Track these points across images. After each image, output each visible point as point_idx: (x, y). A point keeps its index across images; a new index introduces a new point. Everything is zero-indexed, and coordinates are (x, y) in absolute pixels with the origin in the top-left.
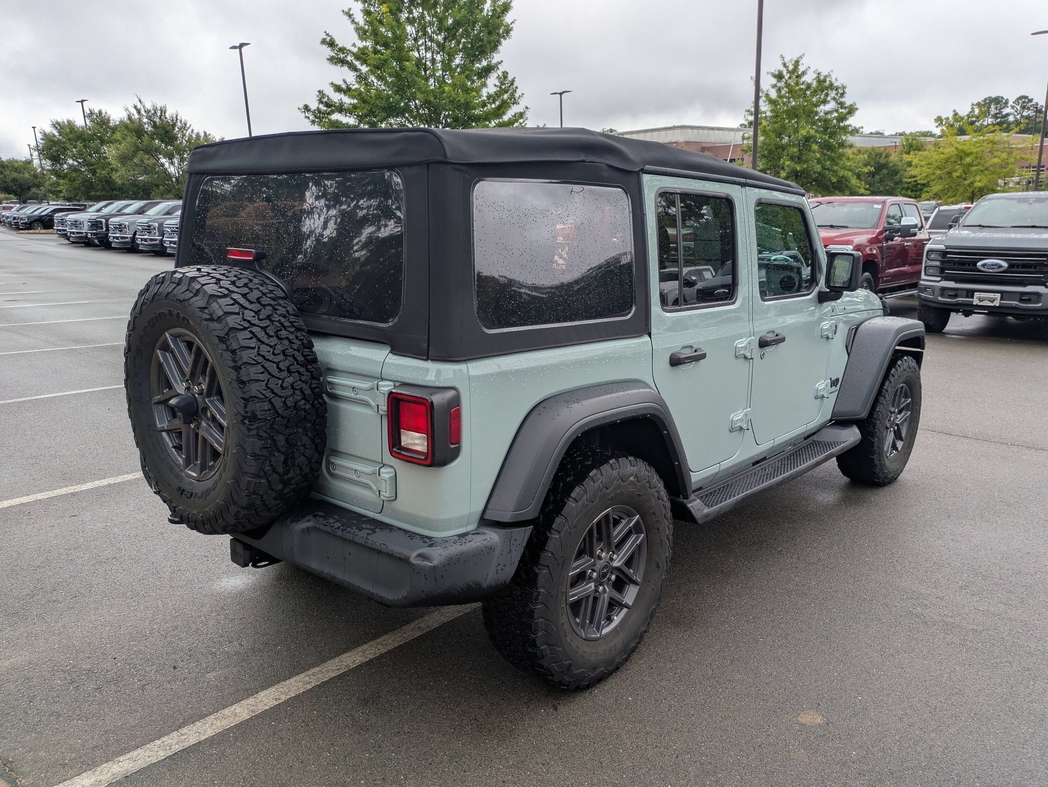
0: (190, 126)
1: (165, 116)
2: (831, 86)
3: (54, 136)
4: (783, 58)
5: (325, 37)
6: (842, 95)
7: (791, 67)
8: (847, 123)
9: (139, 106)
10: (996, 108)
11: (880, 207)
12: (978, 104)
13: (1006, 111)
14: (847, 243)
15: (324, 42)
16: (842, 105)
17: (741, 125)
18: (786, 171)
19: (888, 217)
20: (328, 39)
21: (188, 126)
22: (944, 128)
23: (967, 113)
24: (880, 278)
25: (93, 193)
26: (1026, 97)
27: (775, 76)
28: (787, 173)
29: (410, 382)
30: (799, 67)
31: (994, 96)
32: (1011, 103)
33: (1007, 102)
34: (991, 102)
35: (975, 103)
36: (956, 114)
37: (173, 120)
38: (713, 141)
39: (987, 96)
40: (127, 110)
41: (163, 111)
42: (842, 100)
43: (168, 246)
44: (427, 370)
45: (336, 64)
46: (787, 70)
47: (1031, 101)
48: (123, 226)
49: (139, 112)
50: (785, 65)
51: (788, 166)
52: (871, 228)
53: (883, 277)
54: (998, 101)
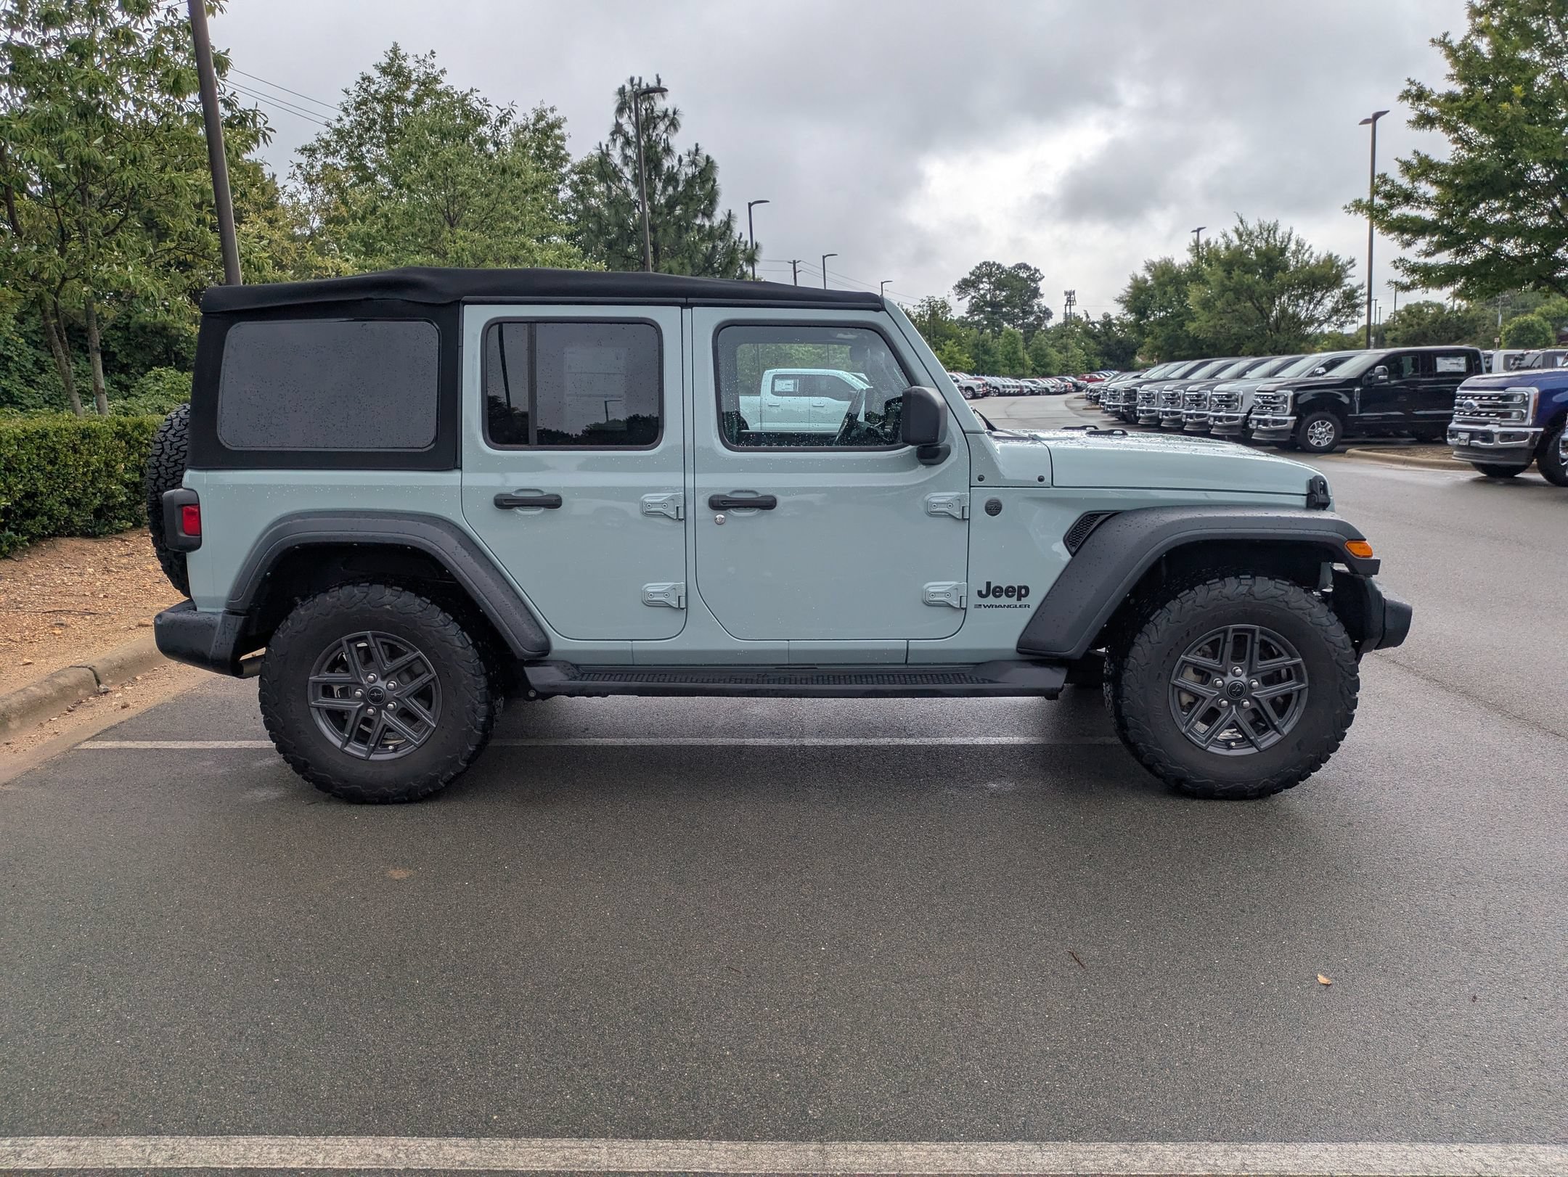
0: (1310, 247)
1: (1274, 237)
3: (1146, 281)
5: (1408, 87)
9: (1241, 229)
15: (1405, 96)
20: (1414, 89)
21: (1306, 247)
25: (1177, 353)
37: (1282, 242)
40: (1225, 235)
41: (1273, 230)
43: (1255, 427)
45: (1424, 126)
48: (1203, 397)
49: (1240, 236)
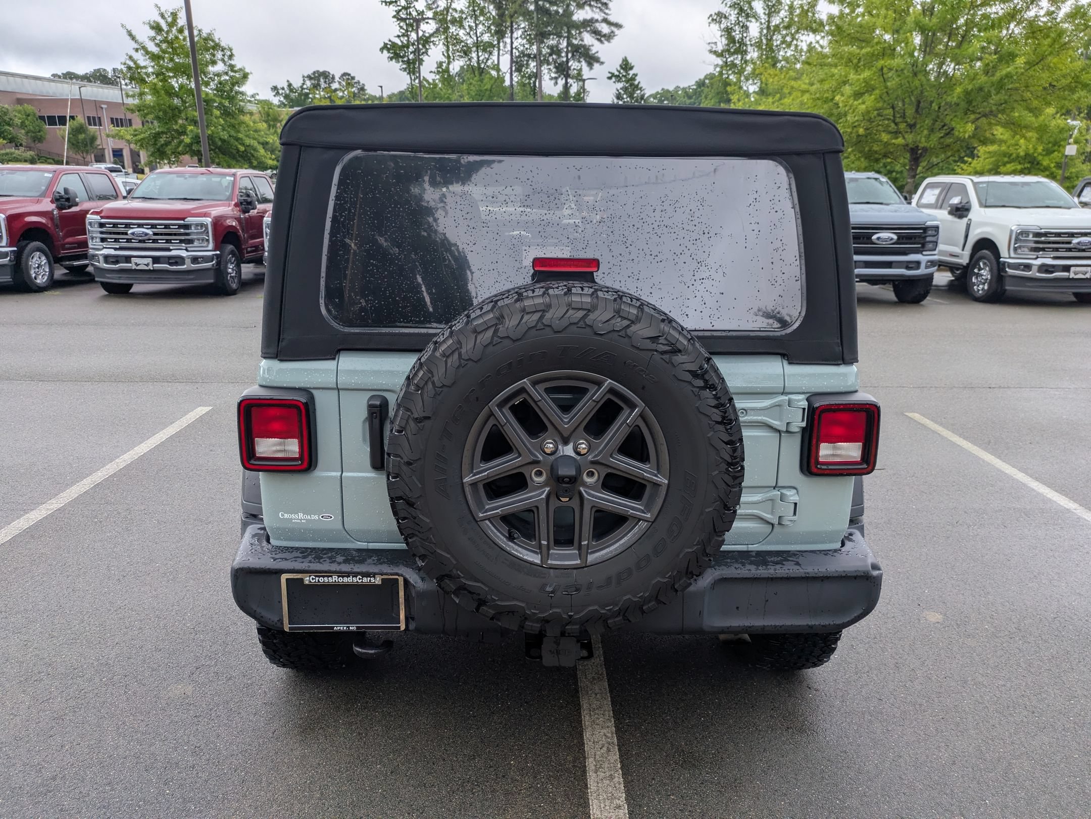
2: (217, 46)
4: (159, 8)
6: (231, 57)
7: (170, 20)
8: (242, 89)
10: (325, 82)
11: (232, 179)
12: (309, 77)
13: (335, 86)
14: (205, 215)
16: (232, 67)
17: (54, 75)
18: (190, 136)
19: (240, 189)
22: (282, 99)
23: (300, 85)
24: (244, 249)
26: (349, 75)
27: (152, 28)
28: (192, 138)
29: (829, 390)
30: (178, 21)
31: (321, 70)
32: (337, 79)
33: (333, 78)
34: (320, 76)
35: (306, 75)
36: (290, 85)
38: (31, 92)
39: (315, 69)
42: (232, 62)
44: (845, 375)
46: (167, 22)
47: (353, 78)
50: (162, 16)
51: (192, 131)
52: (226, 200)
53: (247, 249)
54: (325, 75)
